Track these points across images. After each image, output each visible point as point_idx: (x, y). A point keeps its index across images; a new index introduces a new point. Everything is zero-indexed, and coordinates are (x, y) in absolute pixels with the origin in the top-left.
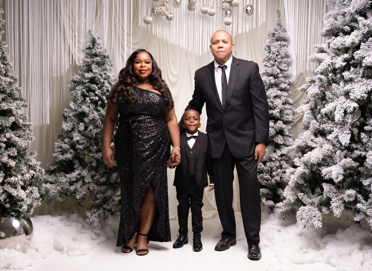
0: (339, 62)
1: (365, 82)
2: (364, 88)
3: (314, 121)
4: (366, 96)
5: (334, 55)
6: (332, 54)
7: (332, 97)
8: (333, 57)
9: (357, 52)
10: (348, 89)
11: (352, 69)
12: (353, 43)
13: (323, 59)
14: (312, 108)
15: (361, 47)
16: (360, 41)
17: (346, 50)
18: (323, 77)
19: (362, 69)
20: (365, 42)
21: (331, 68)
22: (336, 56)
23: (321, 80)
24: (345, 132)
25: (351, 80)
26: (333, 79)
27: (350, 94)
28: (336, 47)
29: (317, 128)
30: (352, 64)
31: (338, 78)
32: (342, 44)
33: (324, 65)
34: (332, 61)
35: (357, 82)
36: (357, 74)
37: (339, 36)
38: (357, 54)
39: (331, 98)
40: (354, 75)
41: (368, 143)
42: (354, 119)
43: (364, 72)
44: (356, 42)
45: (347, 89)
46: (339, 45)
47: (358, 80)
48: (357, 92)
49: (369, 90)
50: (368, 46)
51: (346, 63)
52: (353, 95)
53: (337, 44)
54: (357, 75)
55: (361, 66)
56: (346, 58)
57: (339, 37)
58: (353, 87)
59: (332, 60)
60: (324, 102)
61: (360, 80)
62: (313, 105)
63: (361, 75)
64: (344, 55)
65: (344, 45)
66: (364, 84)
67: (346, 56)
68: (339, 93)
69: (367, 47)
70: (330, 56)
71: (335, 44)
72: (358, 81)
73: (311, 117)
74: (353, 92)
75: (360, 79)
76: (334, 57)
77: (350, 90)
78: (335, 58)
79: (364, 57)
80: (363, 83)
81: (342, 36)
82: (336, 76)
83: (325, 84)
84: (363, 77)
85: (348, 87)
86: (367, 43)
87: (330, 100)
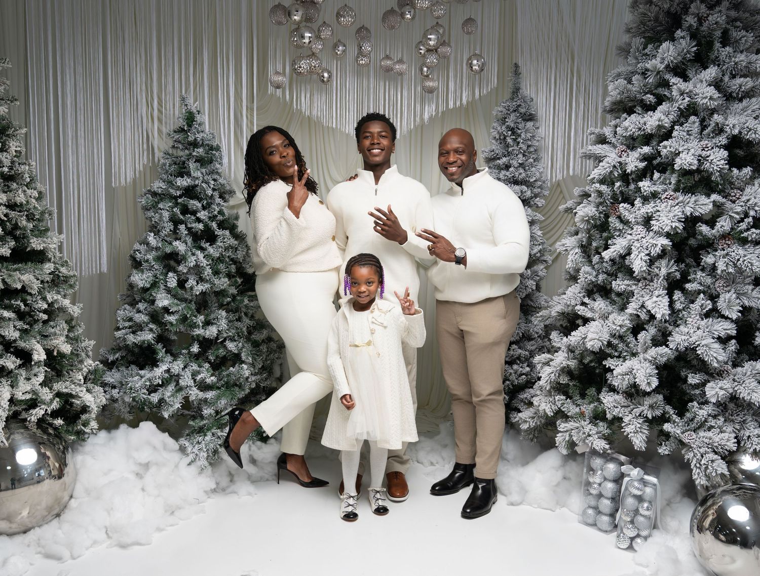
0: (633, 162)
1: (681, 198)
2: (678, 211)
3: (587, 268)
4: (681, 228)
5: (624, 147)
6: (621, 147)
7: (621, 228)
8: (622, 151)
9: (665, 143)
10: (649, 211)
11: (656, 175)
12: (660, 127)
13: (604, 155)
14: (582, 245)
15: (675, 134)
16: (674, 123)
17: (647, 139)
18: (604, 188)
19: (674, 175)
20: (681, 125)
21: (618, 172)
22: (628, 151)
23: (600, 194)
24: (656, 293)
25: (655, 195)
26: (621, 192)
27: (652, 222)
28: (629, 133)
29: (591, 280)
30: (658, 164)
31: (631, 190)
32: (640, 129)
33: (605, 167)
34: (619, 159)
35: (666, 198)
36: (666, 184)
37: (635, 112)
38: (666, 148)
39: (620, 230)
40: (660, 187)
41: (684, 313)
42: (670, 266)
43: (679, 181)
44: (666, 125)
45: (647, 213)
46: (634, 130)
47: (667, 195)
48: (664, 219)
49: (688, 214)
50: (688, 131)
51: (646, 162)
52: (657, 223)
53: (630, 129)
54: (665, 186)
55: (673, 171)
56: (645, 154)
57: (635, 114)
58: (658, 208)
59: (620, 157)
60: (605, 235)
61: (671, 196)
62: (584, 240)
63: (672, 186)
64: (642, 148)
65: (644, 130)
66: (677, 204)
67: (646, 149)
68: (634, 220)
69: (685, 134)
70: (617, 151)
71: (626, 129)
72: (668, 197)
73: (580, 260)
74: (657, 218)
75: (673, 193)
76: (623, 153)
77: (652, 215)
78: (625, 155)
79: (679, 152)
80: (677, 202)
81: (640, 112)
82: (627, 187)
83: (607, 201)
84: (676, 190)
85: (648, 208)
86: (686, 126)
87: (617, 234)
